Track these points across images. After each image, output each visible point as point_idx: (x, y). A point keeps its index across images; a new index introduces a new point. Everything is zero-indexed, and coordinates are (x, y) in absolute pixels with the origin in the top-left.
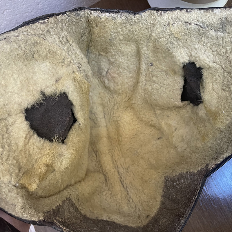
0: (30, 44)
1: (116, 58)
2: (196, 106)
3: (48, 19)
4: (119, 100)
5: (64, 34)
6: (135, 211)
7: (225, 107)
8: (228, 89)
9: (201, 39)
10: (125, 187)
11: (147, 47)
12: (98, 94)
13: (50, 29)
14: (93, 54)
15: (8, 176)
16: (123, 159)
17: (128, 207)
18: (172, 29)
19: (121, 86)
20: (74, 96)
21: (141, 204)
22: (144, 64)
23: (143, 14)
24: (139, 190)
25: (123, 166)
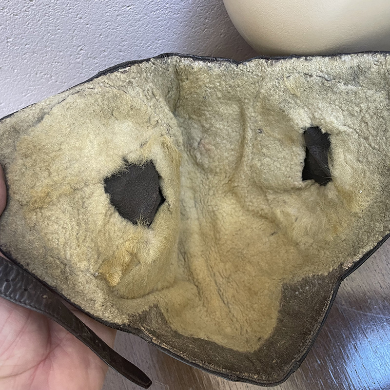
0: (108, 98)
1: (212, 123)
2: (323, 187)
3: (129, 68)
4: (216, 182)
5: (150, 86)
6: (241, 334)
7: (362, 185)
8: (365, 160)
9: (327, 95)
10: (226, 302)
11: (254, 108)
12: (187, 174)
13: (133, 80)
14: (182, 118)
15: (85, 262)
16: (221, 265)
17: (231, 327)
18: (286, 83)
19: (219, 162)
20: (163, 166)
21: (249, 324)
22: (250, 131)
23: (248, 64)
24: (245, 306)
25: (222, 274)
